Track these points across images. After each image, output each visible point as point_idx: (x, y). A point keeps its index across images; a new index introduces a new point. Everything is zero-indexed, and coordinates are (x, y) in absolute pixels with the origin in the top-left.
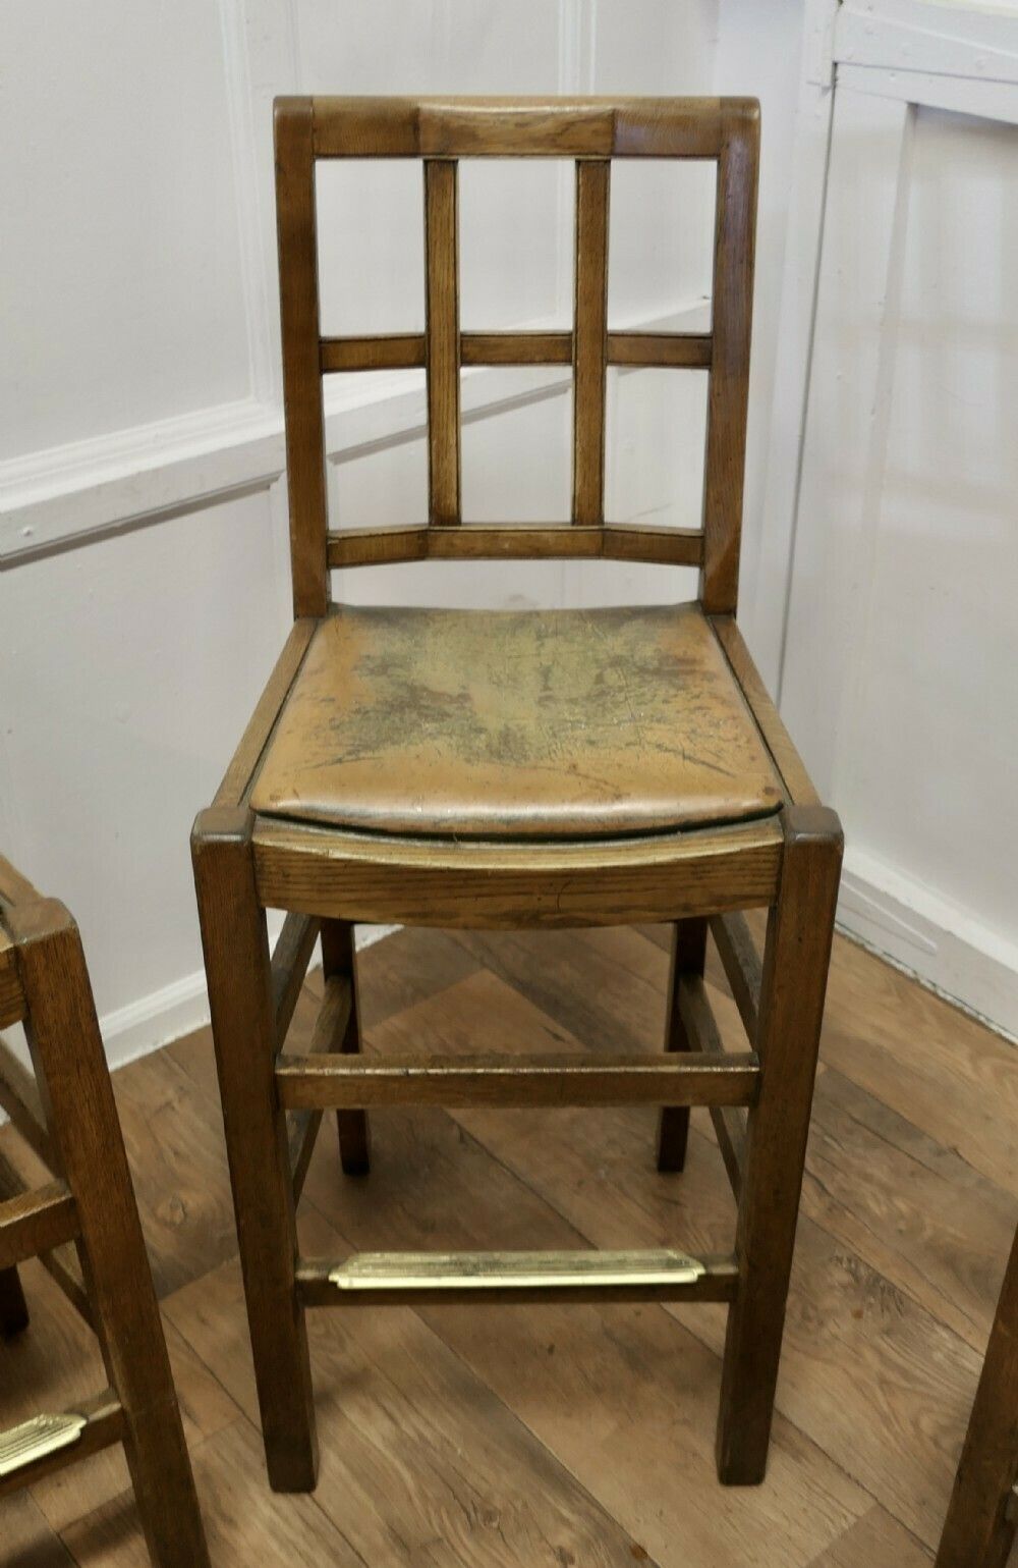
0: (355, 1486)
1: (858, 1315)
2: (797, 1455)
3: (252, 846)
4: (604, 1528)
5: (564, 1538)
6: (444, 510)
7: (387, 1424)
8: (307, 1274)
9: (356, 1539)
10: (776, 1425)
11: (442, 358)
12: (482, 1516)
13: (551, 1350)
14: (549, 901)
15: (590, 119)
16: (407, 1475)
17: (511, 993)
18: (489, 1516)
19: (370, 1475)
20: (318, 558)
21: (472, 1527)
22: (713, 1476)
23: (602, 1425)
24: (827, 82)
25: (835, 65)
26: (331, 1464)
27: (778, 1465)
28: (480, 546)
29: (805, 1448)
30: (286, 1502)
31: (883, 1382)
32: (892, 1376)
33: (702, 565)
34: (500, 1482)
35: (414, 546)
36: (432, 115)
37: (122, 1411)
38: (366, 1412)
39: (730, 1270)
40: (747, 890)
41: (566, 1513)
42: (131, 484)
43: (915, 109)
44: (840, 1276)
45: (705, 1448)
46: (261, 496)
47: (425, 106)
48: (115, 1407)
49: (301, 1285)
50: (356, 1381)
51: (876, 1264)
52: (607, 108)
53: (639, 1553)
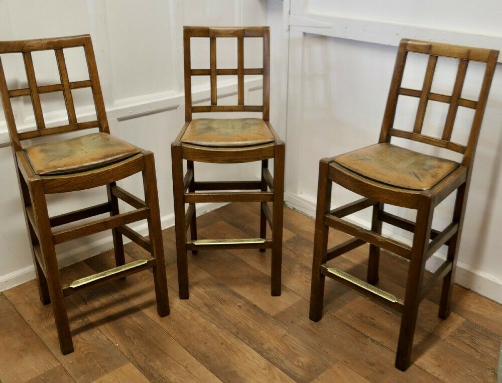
0: (197, 298)
1: (302, 272)
2: (287, 292)
3: (182, 146)
4: (248, 303)
5: (240, 304)
6: (214, 103)
7: (203, 290)
8: (188, 243)
9: (198, 305)
10: (282, 287)
11: (213, 74)
12: (223, 301)
13: (237, 278)
15: (239, 31)
16: (208, 297)
17: (228, 224)
18: (225, 302)
19: (200, 296)
20: (190, 110)
22: (270, 295)
23: (248, 288)
24: (288, 29)
25: (289, 26)
26: (192, 295)
27: (283, 293)
28: (220, 109)
29: (288, 291)
30: (183, 301)
31: (306, 281)
32: (307, 280)
33: (263, 112)
34: (227, 297)
35: (208, 109)
36: (212, 30)
38: (199, 288)
39: (271, 241)
40: (270, 155)
41: (240, 300)
42: (150, 105)
43: (304, 34)
44: (298, 266)
45: (269, 291)
46: (175, 110)
47: (210, 28)
48: (154, 258)
49: (187, 245)
51: (306, 264)
52: (243, 29)
53: (255, 306)
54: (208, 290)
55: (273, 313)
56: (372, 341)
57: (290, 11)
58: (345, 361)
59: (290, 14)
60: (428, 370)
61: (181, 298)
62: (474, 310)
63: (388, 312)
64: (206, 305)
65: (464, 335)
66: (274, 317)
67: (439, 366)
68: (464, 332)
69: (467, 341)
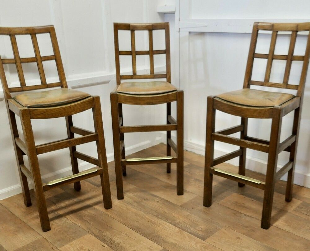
0: (129, 199)
1: (195, 182)
3: (117, 94)
4: (163, 199)
5: (158, 200)
6: (134, 72)
7: (133, 194)
9: (130, 202)
10: (184, 191)
11: (134, 54)
12: (146, 199)
13: (154, 187)
14: (151, 101)
15: (150, 25)
16: (136, 198)
19: (130, 197)
21: (145, 200)
22: (177, 195)
23: (161, 192)
24: (178, 30)
25: (179, 29)
26: (125, 197)
27: (185, 194)
28: (139, 77)
29: (188, 192)
30: (120, 200)
33: (166, 78)
34: (148, 197)
35: (131, 77)
36: (131, 26)
37: (102, 169)
38: (129, 193)
39: (176, 157)
40: (173, 99)
41: (157, 198)
42: (91, 79)
43: (190, 32)
45: (176, 193)
47: (131, 25)
48: (101, 169)
49: (122, 161)
50: (127, 191)
52: (152, 24)
53: (167, 201)
54: (136, 194)
55: (180, 204)
56: (245, 215)
57: (179, 19)
58: (229, 226)
59: (179, 20)
60: (282, 228)
61: (118, 199)
62: (307, 197)
63: (253, 200)
64: (135, 202)
65: (302, 210)
66: (180, 206)
67: (289, 226)
68: (302, 208)
69: (305, 212)
